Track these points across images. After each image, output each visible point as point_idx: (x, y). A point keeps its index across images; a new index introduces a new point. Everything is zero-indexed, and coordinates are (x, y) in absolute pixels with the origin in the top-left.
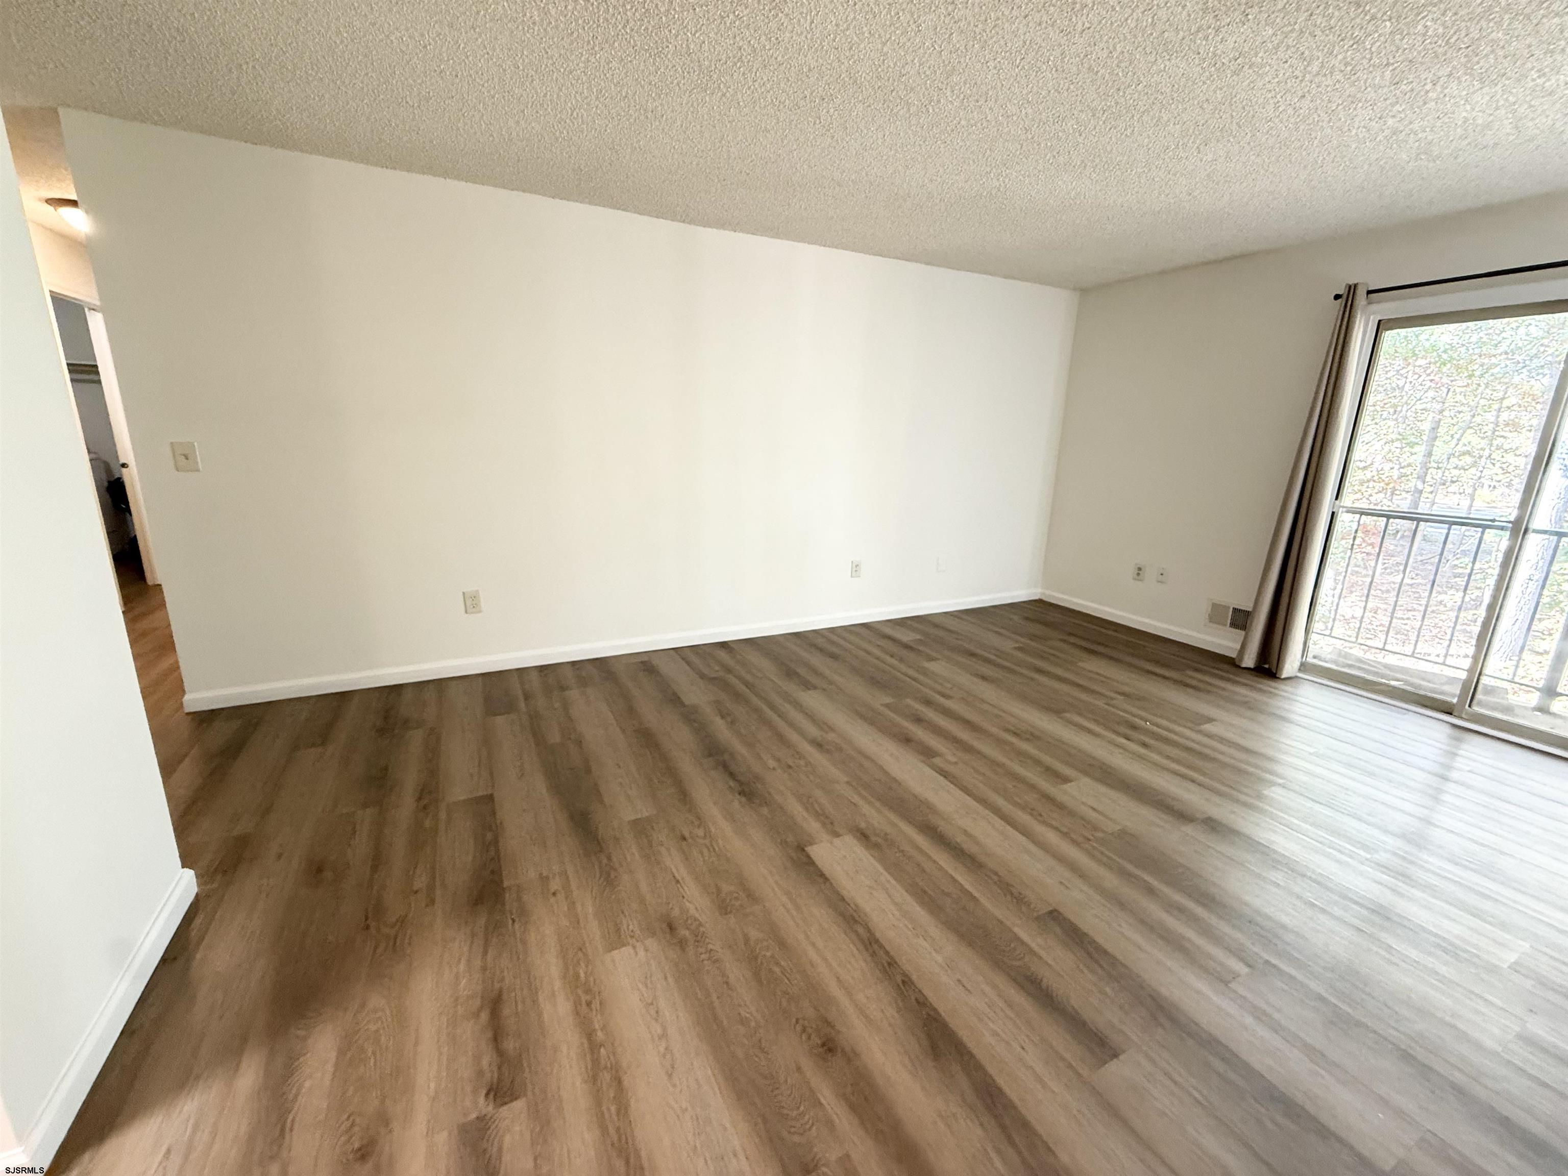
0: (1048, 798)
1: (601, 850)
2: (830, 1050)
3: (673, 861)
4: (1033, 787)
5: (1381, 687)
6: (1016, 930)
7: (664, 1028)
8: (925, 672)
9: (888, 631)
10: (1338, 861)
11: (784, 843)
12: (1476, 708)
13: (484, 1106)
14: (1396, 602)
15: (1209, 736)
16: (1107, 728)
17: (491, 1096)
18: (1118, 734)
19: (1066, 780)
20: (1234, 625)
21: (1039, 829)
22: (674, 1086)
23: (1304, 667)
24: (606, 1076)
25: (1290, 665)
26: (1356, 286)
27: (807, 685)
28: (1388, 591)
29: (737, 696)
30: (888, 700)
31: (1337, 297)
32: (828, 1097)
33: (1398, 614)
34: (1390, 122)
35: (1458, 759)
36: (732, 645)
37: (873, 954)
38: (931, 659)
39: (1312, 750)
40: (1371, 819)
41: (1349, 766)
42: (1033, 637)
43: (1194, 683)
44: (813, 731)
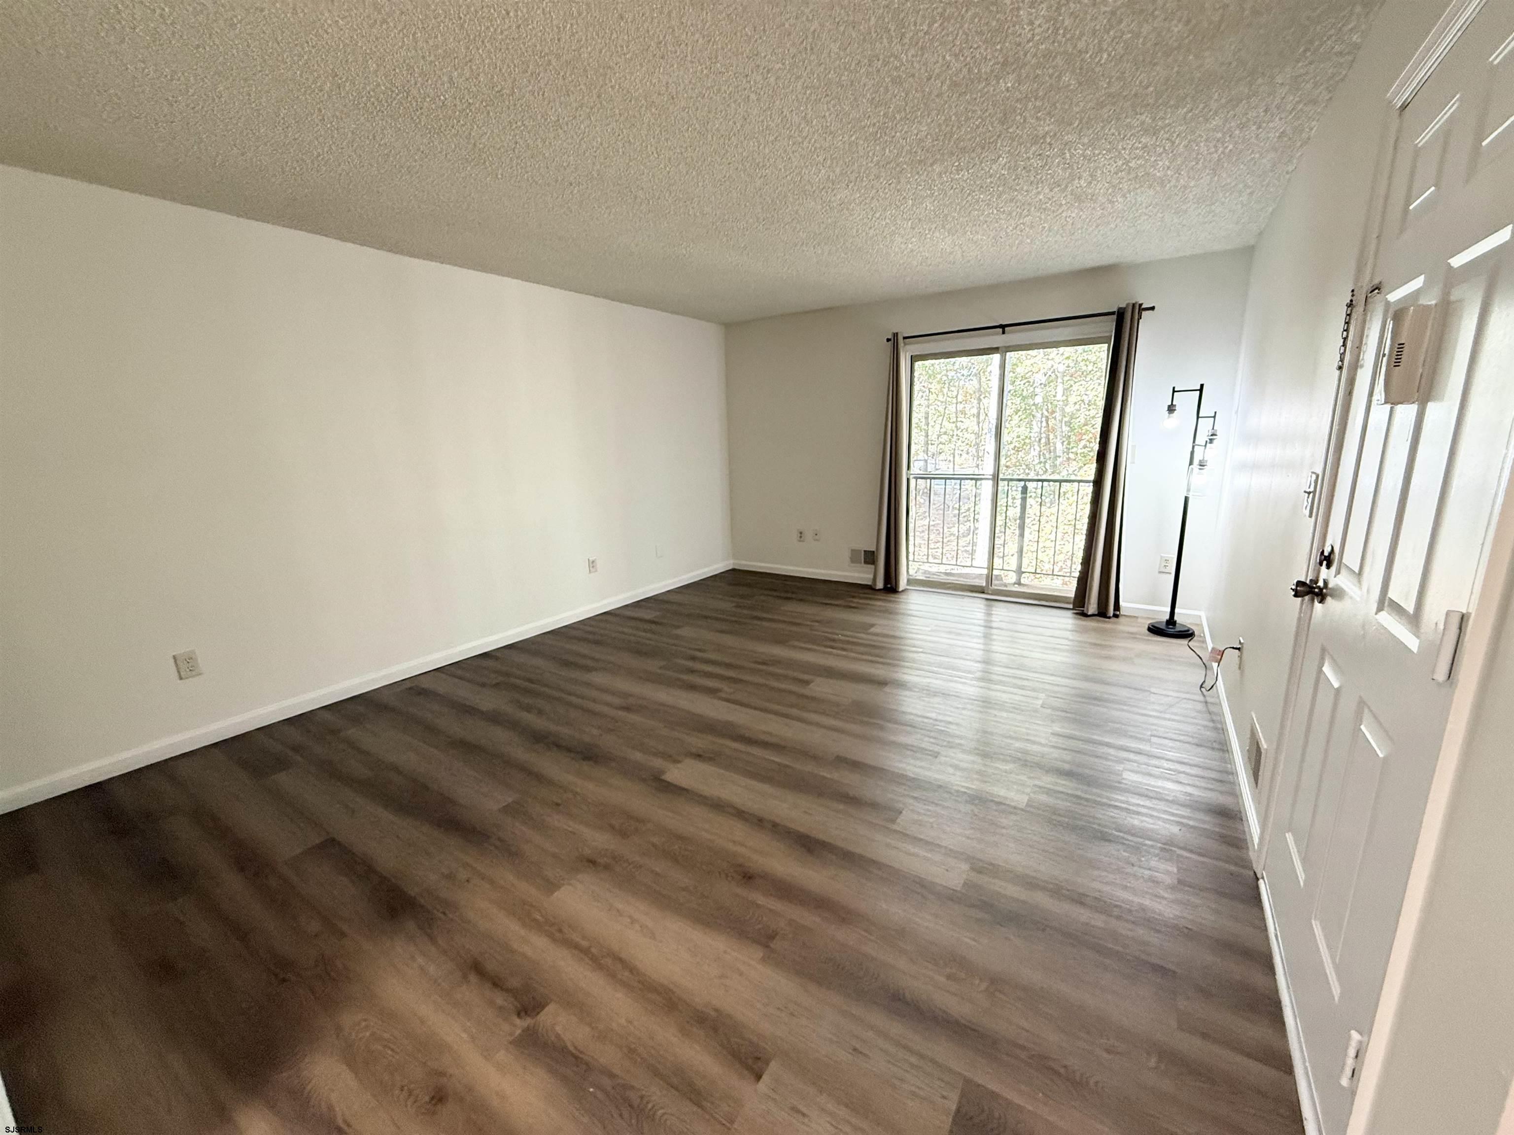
0: (803, 696)
1: (489, 837)
2: (750, 878)
3: (557, 821)
4: (791, 692)
5: (949, 585)
6: (822, 774)
7: (630, 917)
8: (677, 637)
9: (629, 613)
10: (961, 683)
11: (644, 780)
12: (993, 587)
13: (521, 1024)
14: (929, 538)
15: (877, 635)
16: (818, 645)
17: (523, 1014)
18: (826, 647)
19: (807, 683)
20: (866, 562)
21: (805, 715)
22: (661, 942)
23: (909, 582)
24: (608, 961)
25: (903, 584)
26: (897, 333)
27: (588, 669)
28: (923, 531)
29: (527, 691)
30: (663, 663)
31: (888, 340)
32: (761, 900)
33: (931, 546)
34: (910, 246)
35: (993, 616)
36: (494, 654)
37: (746, 820)
38: (678, 627)
39: (929, 629)
40: (968, 657)
41: (950, 632)
42: (742, 597)
43: (853, 605)
44: (617, 701)
